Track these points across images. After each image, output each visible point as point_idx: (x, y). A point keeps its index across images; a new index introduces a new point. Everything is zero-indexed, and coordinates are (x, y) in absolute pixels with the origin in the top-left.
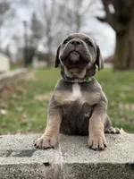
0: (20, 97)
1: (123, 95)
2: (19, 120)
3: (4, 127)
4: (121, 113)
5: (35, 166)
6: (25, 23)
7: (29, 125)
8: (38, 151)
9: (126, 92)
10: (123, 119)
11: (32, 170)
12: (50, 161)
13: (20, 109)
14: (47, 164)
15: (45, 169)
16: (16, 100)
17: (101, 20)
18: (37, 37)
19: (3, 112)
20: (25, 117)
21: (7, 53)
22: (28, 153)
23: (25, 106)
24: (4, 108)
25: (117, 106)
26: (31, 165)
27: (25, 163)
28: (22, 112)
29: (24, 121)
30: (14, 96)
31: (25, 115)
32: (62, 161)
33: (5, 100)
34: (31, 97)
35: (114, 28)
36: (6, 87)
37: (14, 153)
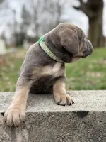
0: (8, 70)
1: (91, 67)
9: (94, 64)
13: (7, 78)
18: (26, 23)
21: (3, 38)
23: (11, 77)
31: (9, 83)
34: (17, 69)
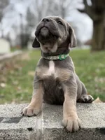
0: (16, 73)
1: (98, 71)
2: (15, 91)
3: (3, 97)
4: (96, 85)
5: (21, 131)
6: (21, 15)
7: (23, 95)
8: (24, 118)
9: (101, 68)
10: (97, 90)
11: (18, 134)
12: (33, 127)
13: (16, 83)
14: (30, 129)
15: (29, 133)
16: (14, 75)
17: (81, 11)
19: (3, 85)
20: (20, 89)
21: (8, 39)
22: (16, 120)
23: (20, 81)
24: (3, 82)
25: (93, 80)
26: (17, 130)
27: (13, 128)
28: (18, 85)
29: (19, 92)
30: (12, 72)
31: (19, 88)
32: (43, 126)
33: (5, 76)
34: (25, 73)
35: (92, 18)
36: (6, 66)
37: (4, 120)
